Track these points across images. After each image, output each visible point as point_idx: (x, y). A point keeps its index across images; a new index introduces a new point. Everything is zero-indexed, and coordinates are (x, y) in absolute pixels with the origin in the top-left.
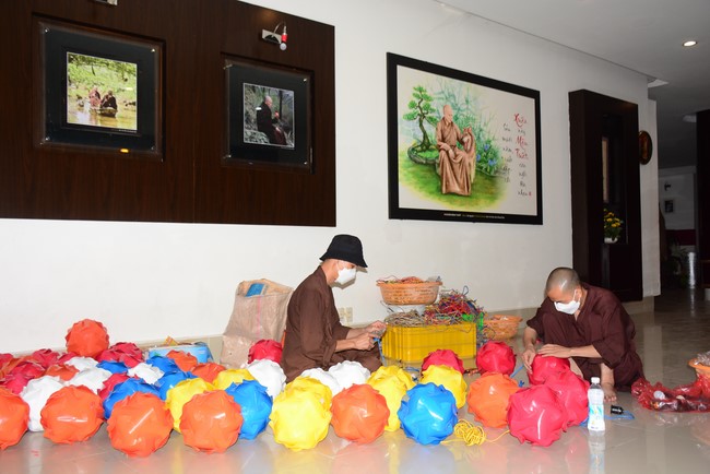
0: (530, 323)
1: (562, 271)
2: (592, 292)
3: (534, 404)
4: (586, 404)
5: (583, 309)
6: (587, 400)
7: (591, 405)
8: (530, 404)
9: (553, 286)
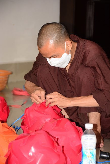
0: (27, 77)
1: (50, 26)
2: (81, 43)
3: (33, 149)
4: (80, 149)
5: (72, 63)
6: (81, 145)
7: (84, 150)
8: (29, 150)
9: (44, 42)
